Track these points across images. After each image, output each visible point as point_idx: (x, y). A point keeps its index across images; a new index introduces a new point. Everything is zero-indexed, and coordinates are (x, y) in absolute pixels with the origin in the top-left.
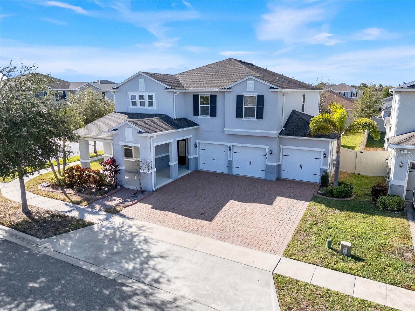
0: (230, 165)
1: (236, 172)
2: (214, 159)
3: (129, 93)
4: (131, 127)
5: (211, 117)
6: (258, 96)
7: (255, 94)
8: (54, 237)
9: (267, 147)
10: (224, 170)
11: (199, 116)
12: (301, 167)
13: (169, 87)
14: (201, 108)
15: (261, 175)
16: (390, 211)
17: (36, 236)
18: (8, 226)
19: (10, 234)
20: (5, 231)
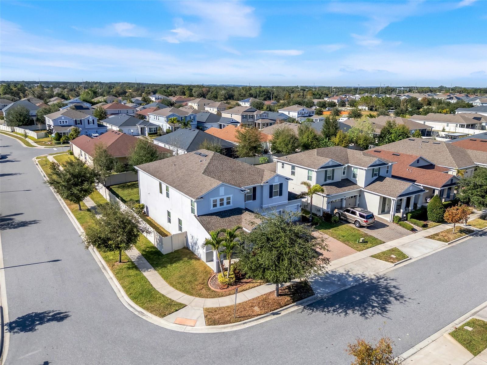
3: (211, 199)
5: (253, 200)
7: (279, 183)
8: (314, 292)
9: (282, 210)
11: (245, 201)
14: (247, 197)
17: (311, 296)
18: (292, 303)
19: (301, 304)
20: (296, 305)
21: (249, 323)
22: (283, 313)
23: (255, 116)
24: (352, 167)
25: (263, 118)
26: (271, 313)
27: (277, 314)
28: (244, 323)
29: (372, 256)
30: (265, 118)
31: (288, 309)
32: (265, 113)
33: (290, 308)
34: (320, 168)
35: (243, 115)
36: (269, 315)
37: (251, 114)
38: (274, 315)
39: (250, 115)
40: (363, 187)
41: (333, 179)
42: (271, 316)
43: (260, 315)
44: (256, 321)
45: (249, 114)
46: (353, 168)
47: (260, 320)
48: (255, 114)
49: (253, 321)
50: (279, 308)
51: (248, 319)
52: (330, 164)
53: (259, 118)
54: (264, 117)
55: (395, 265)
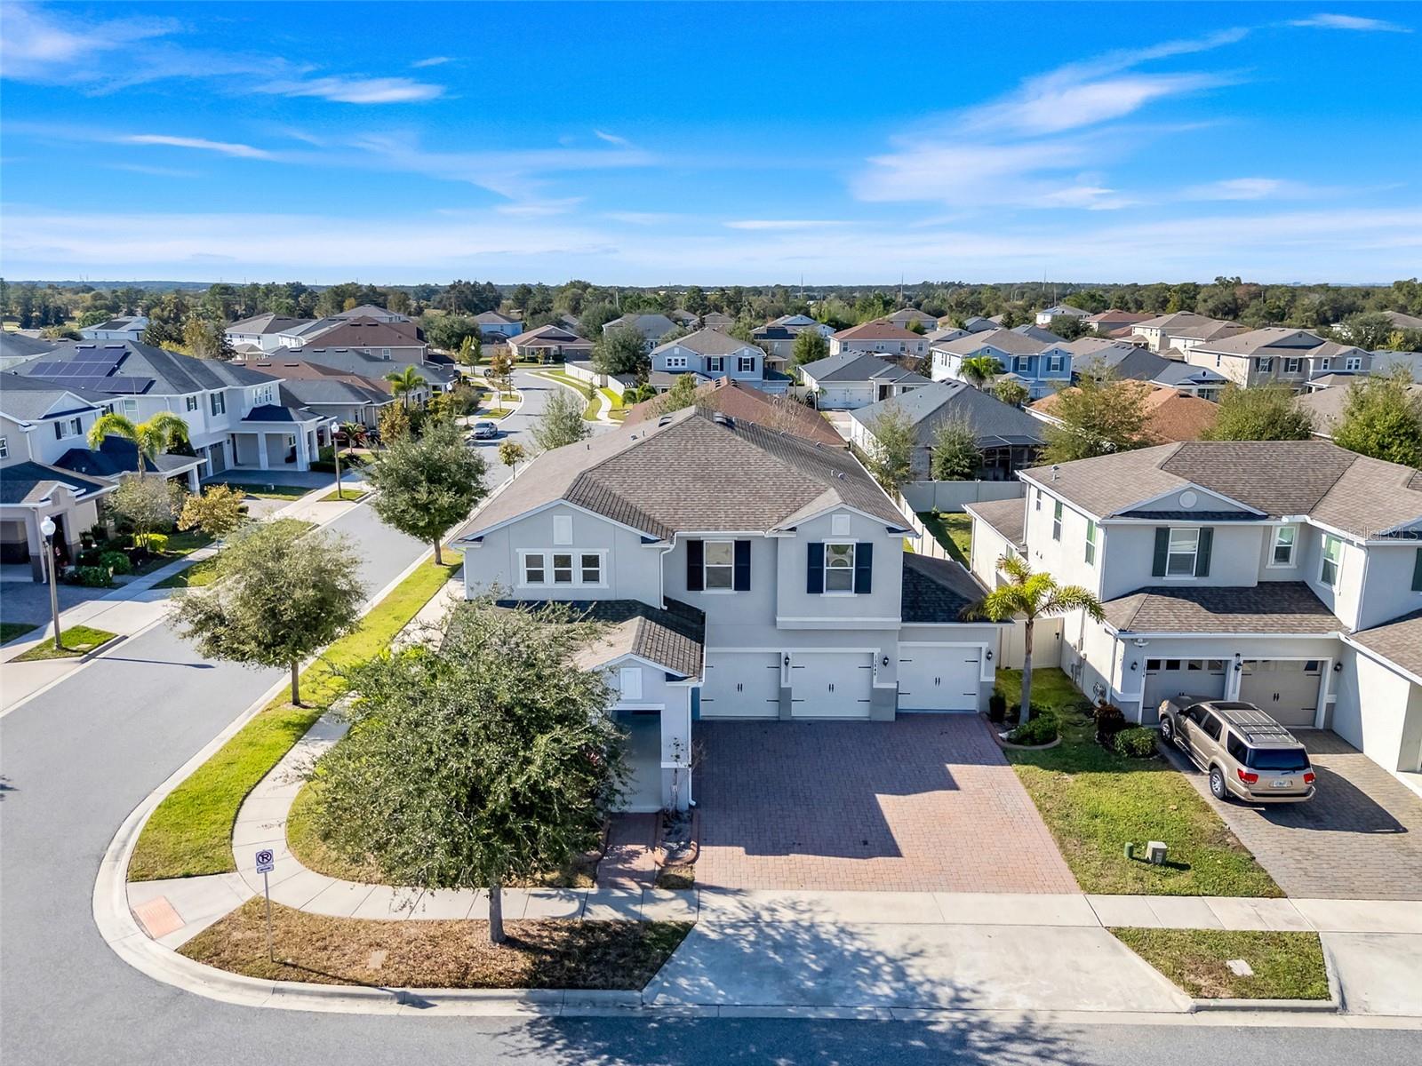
0: (784, 697)
1: (798, 711)
2: (740, 687)
3: (517, 550)
4: (641, 665)
5: (736, 589)
6: (858, 545)
7: (853, 542)
8: (657, 977)
9: (876, 651)
10: (767, 711)
11: (702, 589)
12: (938, 681)
13: (652, 538)
14: (708, 573)
15: (858, 711)
16: (1141, 756)
17: (619, 987)
18: (512, 987)
19: (543, 1003)
20: (522, 1000)
21: (293, 998)
22: (441, 1010)
23: (1312, 361)
24: (1323, 531)
25: (1347, 370)
26: (396, 993)
27: (421, 1003)
28: (275, 991)
29: (1119, 933)
30: (1353, 370)
31: (475, 1004)
32: (1355, 352)
33: (484, 1002)
34: (1123, 515)
35: (1258, 360)
36: (386, 998)
37: (1295, 355)
38: (402, 1002)
39: (1288, 359)
40: (1353, 630)
41: (1203, 570)
42: (388, 1003)
43: (360, 984)
44: (321, 1000)
45: (1282, 354)
46: (1324, 537)
47: (338, 1001)
48: (1310, 355)
49: (312, 994)
50: (443, 986)
51: (304, 981)
52: (1188, 503)
53: (1328, 370)
54: (1350, 367)
55: (1199, 1009)
